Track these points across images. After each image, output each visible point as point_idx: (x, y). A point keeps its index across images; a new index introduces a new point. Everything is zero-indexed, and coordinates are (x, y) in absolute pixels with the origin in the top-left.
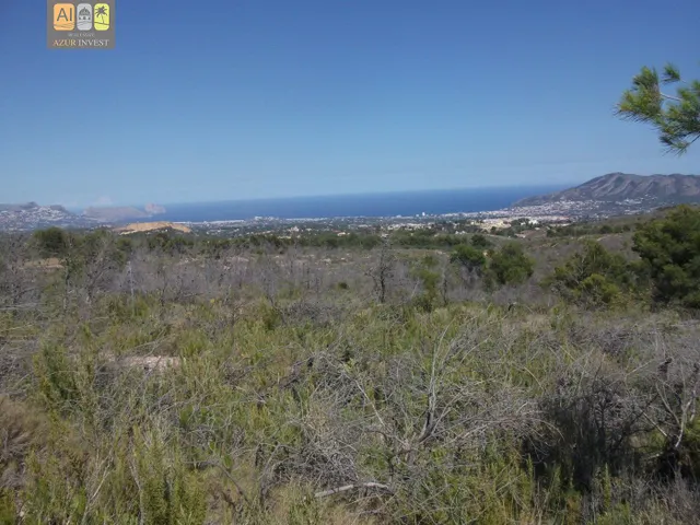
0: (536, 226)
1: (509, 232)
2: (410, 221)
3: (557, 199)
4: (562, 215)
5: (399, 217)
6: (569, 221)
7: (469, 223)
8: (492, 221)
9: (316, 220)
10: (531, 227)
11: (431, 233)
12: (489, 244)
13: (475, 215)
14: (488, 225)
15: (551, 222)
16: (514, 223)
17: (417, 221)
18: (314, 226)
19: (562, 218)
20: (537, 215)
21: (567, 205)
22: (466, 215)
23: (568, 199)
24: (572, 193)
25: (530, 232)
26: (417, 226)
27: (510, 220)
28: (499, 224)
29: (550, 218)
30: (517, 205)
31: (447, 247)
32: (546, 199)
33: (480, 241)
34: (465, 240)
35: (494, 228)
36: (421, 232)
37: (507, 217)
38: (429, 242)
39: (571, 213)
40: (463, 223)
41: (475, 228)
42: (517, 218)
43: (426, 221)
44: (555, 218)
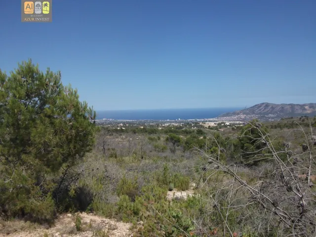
0: (228, 125)
1: (216, 128)
2: (173, 122)
3: (238, 114)
4: (241, 121)
5: (168, 120)
6: (244, 124)
7: (199, 124)
8: (210, 123)
9: (131, 120)
10: (226, 126)
11: (181, 128)
12: (205, 133)
13: (203, 120)
14: (207, 125)
15: (236, 124)
17: (176, 122)
18: (129, 123)
19: (241, 122)
20: (230, 121)
21: (243, 116)
22: (198, 120)
23: (244, 114)
24: (245, 111)
25: (225, 128)
26: (177, 124)
27: (217, 123)
28: (212, 124)
29: (236, 122)
30: (221, 116)
31: (186, 134)
32: (235, 113)
33: (200, 132)
34: (194, 131)
35: (209, 126)
36: (177, 128)
37: (217, 121)
38: (178, 132)
39: (243, 120)
40: (196, 124)
41: (202, 126)
42: (220, 122)
43: (180, 122)
44: (238, 122)
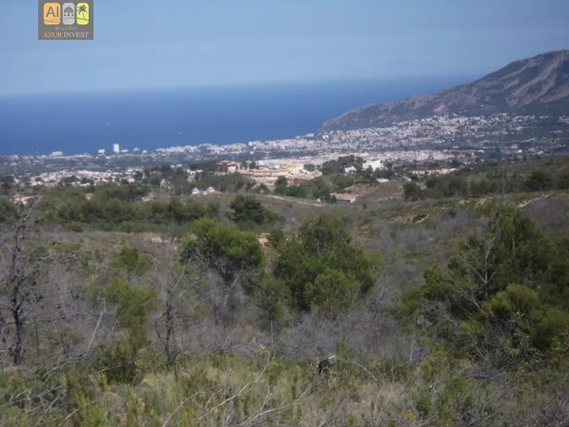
0: (379, 174)
1: (316, 189)
2: (84, 165)
3: (426, 111)
4: (439, 148)
5: (57, 154)
6: (455, 164)
7: (225, 168)
8: (277, 163)
10: (369, 177)
11: (134, 193)
12: (272, 218)
13: (238, 148)
14: (268, 172)
15: (415, 165)
16: (328, 168)
17: (101, 165)
19: (438, 156)
20: (383, 150)
21: (448, 125)
22: (217, 149)
23: (454, 110)
24: (457, 98)
25: (365, 190)
26: (101, 177)
27: (318, 162)
28: (295, 170)
29: (409, 156)
30: (335, 127)
31: (173, 225)
32: (403, 111)
33: (249, 211)
34: (214, 210)
35: (282, 180)
36: (108, 191)
37: (313, 154)
38: (132, 216)
39: (459, 142)
40: (209, 170)
41: (239, 182)
42: (335, 156)
43: (122, 164)
44: (423, 156)
